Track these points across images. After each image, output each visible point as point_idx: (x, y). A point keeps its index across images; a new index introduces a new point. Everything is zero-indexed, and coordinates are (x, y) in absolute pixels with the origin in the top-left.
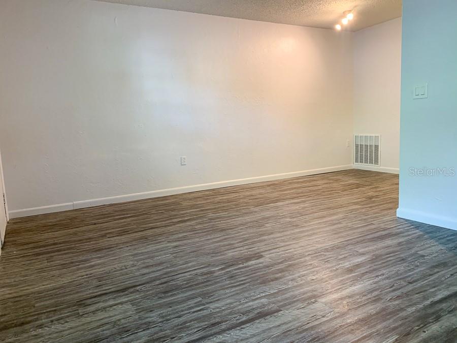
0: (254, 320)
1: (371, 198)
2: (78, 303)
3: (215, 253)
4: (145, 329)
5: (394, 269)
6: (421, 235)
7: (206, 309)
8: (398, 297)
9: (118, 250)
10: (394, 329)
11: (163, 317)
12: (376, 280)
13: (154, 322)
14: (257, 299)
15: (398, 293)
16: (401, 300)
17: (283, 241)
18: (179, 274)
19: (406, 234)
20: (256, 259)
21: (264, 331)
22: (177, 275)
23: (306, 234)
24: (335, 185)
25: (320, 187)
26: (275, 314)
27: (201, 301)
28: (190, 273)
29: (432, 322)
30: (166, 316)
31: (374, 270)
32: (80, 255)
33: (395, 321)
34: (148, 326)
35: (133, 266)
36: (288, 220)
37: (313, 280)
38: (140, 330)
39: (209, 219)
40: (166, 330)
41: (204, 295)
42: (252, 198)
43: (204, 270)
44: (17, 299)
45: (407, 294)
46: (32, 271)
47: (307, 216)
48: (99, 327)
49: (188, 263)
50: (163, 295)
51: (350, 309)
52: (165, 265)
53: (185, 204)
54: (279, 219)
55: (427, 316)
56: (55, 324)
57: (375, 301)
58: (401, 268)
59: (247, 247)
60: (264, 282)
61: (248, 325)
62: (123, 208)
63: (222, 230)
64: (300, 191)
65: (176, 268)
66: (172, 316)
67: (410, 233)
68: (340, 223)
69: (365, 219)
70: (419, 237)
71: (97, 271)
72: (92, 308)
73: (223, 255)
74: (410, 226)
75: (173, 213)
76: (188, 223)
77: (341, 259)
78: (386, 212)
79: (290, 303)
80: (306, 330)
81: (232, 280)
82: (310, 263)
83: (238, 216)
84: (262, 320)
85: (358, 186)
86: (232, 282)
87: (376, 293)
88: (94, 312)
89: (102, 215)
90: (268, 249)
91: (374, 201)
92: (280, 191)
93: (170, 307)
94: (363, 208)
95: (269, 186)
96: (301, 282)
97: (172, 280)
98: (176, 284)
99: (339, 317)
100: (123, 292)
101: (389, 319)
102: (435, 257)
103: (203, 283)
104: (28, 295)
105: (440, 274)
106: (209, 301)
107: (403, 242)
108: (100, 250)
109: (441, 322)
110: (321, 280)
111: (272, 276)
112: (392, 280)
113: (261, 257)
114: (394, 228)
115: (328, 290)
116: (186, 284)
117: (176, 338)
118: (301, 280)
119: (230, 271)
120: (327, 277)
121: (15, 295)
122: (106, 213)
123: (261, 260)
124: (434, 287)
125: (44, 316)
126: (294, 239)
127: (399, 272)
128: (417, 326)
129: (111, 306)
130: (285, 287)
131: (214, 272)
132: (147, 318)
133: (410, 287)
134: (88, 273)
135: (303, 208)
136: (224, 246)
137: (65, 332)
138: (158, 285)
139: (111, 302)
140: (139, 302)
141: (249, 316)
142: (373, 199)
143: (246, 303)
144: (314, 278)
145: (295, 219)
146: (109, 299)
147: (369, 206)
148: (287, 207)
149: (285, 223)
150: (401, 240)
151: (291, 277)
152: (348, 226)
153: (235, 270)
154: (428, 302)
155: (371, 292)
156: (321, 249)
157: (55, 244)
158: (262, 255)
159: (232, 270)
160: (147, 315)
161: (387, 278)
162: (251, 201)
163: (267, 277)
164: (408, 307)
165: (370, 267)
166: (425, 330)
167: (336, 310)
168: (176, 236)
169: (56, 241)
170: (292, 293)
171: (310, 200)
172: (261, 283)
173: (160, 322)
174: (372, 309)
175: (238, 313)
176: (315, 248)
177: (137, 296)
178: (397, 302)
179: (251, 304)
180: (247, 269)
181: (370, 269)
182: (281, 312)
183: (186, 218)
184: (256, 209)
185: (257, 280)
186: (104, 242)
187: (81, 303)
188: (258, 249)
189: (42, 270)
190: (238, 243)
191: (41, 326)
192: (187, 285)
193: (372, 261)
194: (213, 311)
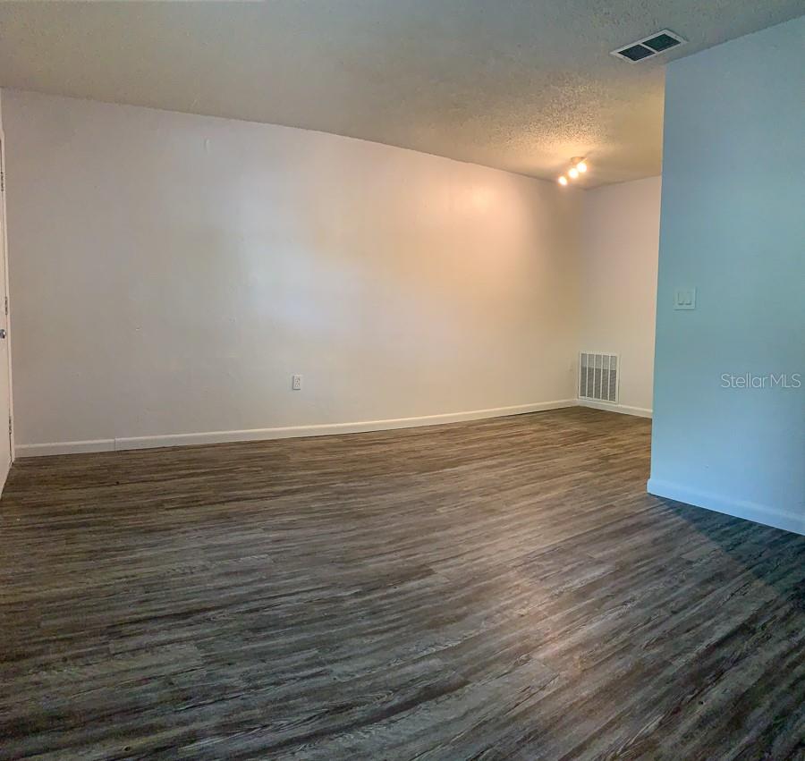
0: (416, 704)
1: (607, 458)
2: (110, 630)
3: (345, 561)
4: (217, 699)
5: (650, 589)
6: (683, 525)
7: (326, 673)
8: (660, 640)
9: (181, 535)
10: (656, 702)
11: (249, 680)
12: (623, 611)
13: (233, 687)
14: (423, 658)
15: (657, 633)
16: (662, 647)
17: (469, 542)
18: (281, 596)
19: (662, 523)
20: (419, 578)
21: (436, 729)
22: (275, 597)
23: (507, 527)
24: (551, 434)
25: (527, 438)
26: (458, 692)
27: (315, 656)
28: (299, 597)
29: (711, 683)
30: (256, 678)
31: (620, 591)
32: (117, 537)
33: (657, 687)
34: (223, 694)
35: (205, 569)
36: (478, 499)
37: (522, 616)
38: (209, 701)
39: (336, 492)
40: (254, 708)
41: (323, 644)
42: (413, 455)
43: (324, 592)
44: (13, 608)
45: (671, 634)
46: (40, 558)
47: (508, 492)
48: (139, 683)
49: (295, 577)
50: (251, 634)
51: (585, 670)
52: (257, 575)
53: (295, 458)
54: (462, 497)
55: (703, 673)
56: (69, 665)
57: (623, 650)
58: (659, 585)
59: (403, 553)
60: (436, 625)
61: (404, 714)
62: (192, 456)
63: (360, 516)
64: (495, 444)
65: (276, 584)
66: (267, 681)
67: (669, 521)
68: (562, 505)
69: (600, 498)
70: (682, 529)
71: (144, 571)
72: (131, 643)
73: (360, 566)
74: (668, 509)
75: (274, 474)
76: (299, 497)
77: (567, 574)
78: (631, 484)
79: (482, 666)
80: (514, 719)
81: (375, 619)
82: (516, 583)
83: (386, 490)
84: (432, 703)
85: (586, 437)
86: (375, 622)
87: (625, 635)
88: (134, 651)
89: (159, 465)
90: (442, 557)
91: (613, 463)
92: (464, 443)
93: (263, 661)
94: (595, 478)
95: (442, 433)
96: (502, 622)
97: (269, 607)
98: (275, 615)
99: (568, 686)
100: (183, 619)
101: (646, 684)
102: (707, 563)
103: (321, 619)
104: (30, 603)
105: (716, 593)
106: (331, 658)
107: (659, 538)
108: (150, 531)
109: (725, 682)
110: (537, 617)
111: (449, 613)
112: (648, 609)
113: (430, 573)
114: (646, 514)
115: (547, 634)
116: (291, 618)
117: (270, 728)
118: (503, 618)
119: (371, 600)
120: (545, 610)
121: (12, 600)
122: (168, 462)
123: (429, 580)
124: (709, 619)
125: (52, 647)
126: (487, 537)
127: (658, 594)
128: (691, 693)
129: (162, 644)
130: (473, 633)
131: (341, 600)
132: (222, 676)
133: (675, 621)
134: (128, 573)
135: (503, 476)
136: (361, 548)
137: (84, 685)
138: (243, 613)
139: (163, 637)
140: (210, 643)
141: (407, 696)
142: (611, 461)
143: (401, 667)
144: (524, 611)
145: (489, 498)
146: (160, 629)
147: (605, 472)
148: (476, 475)
149: (472, 506)
150: (658, 534)
151: (484, 612)
152: (574, 509)
153: (382, 598)
154: (702, 647)
155: (616, 634)
156: (535, 554)
157: (80, 511)
158: (431, 570)
159: (376, 599)
160: (221, 672)
161: (640, 606)
162: (411, 461)
163: (440, 615)
164: (674, 657)
165: (613, 587)
166: (703, 699)
167: (563, 674)
168: (277, 520)
169: (83, 507)
170: (485, 646)
171: (512, 462)
172: (430, 627)
173: (244, 690)
174: (619, 667)
175: (385, 688)
176: (522, 553)
177: (208, 631)
178: (656, 651)
179: (410, 669)
180: (403, 598)
181: (613, 590)
182: (469, 686)
183: (295, 487)
184: (421, 478)
185: (423, 620)
186: (159, 518)
187: (114, 631)
188: (424, 557)
189: (56, 558)
190: (386, 544)
191: (45, 666)
192: (293, 622)
193: (615, 575)
194: (339, 680)
